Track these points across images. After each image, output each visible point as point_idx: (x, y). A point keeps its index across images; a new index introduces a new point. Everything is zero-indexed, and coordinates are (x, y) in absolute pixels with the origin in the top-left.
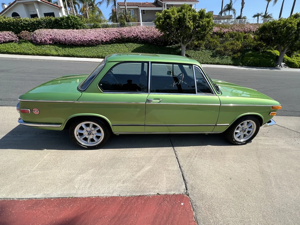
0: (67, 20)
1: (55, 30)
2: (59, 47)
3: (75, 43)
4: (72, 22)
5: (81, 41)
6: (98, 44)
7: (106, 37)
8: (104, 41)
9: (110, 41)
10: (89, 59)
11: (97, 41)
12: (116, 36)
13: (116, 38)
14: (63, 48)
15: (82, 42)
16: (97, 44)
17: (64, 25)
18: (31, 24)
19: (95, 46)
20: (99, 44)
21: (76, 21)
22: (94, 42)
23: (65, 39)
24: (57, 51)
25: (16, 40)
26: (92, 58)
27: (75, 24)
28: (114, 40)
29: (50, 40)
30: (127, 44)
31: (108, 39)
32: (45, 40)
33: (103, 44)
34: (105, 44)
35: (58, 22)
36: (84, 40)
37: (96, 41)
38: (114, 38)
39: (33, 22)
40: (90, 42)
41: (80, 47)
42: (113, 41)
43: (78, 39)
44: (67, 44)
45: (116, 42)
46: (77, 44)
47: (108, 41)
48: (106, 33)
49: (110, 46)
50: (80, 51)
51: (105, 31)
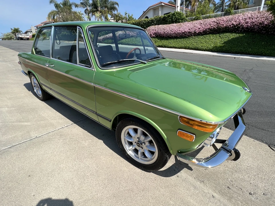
0: (172, 16)
1: (160, 26)
2: (158, 39)
3: (170, 35)
4: (176, 17)
5: (176, 33)
6: (190, 35)
7: (200, 29)
8: (197, 32)
9: (204, 32)
10: (177, 49)
11: (190, 32)
12: (211, 27)
13: (211, 28)
14: (160, 40)
15: (176, 34)
16: (189, 36)
17: (169, 21)
18: (147, 22)
19: (187, 38)
20: (192, 35)
21: (179, 16)
22: (187, 34)
23: (164, 32)
24: (156, 42)
25: (135, 36)
26: (180, 48)
27: (178, 19)
28: (209, 31)
29: (155, 33)
30: (222, 35)
31: (202, 30)
32: (151, 34)
33: (195, 35)
34: (197, 36)
35: (166, 18)
36: (178, 32)
37: (189, 32)
38: (209, 29)
39: (148, 21)
40: (183, 34)
41: (174, 39)
42: (207, 32)
43: (173, 32)
44: (165, 37)
45: (210, 33)
46: (172, 36)
47: (201, 32)
48: (202, 24)
49: (202, 37)
50: (172, 42)
51: (202, 22)
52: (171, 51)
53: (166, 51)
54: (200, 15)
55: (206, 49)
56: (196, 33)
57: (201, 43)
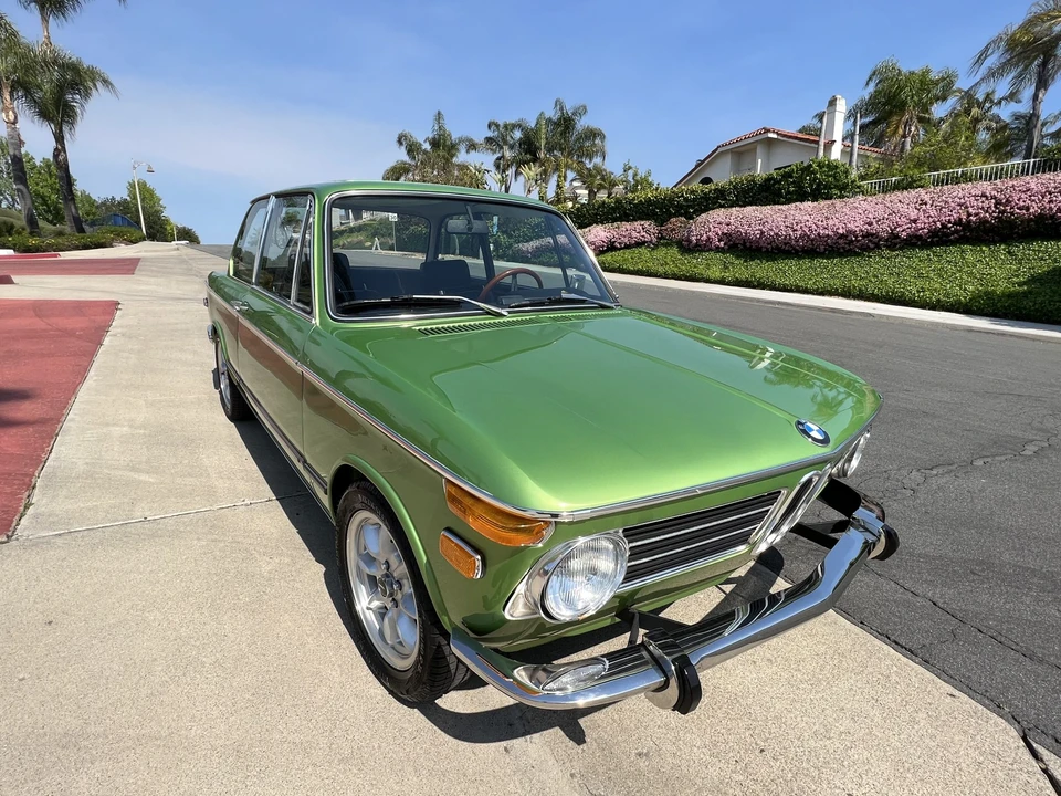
0: (801, 177)
1: (749, 208)
2: (738, 257)
3: (786, 244)
4: (816, 178)
5: (808, 237)
6: (872, 246)
7: (915, 221)
8: (904, 235)
9: (934, 233)
10: (810, 296)
11: (872, 235)
12: (969, 215)
13: (969, 222)
14: (745, 261)
15: (812, 240)
16: (865, 248)
17: (789, 192)
18: (701, 198)
19: (857, 255)
20: (878, 246)
21: (831, 176)
22: (860, 241)
23: (762, 233)
24: (728, 268)
25: (651, 242)
26: (822, 294)
27: (825, 186)
28: (956, 231)
29: (726, 236)
30: (1020, 249)
31: (923, 226)
32: (709, 237)
33: (892, 247)
34: (901, 249)
35: (774, 184)
36: (819, 234)
37: (867, 235)
38: (959, 222)
39: (705, 194)
40: (841, 241)
41: (800, 258)
42: (948, 235)
43: (799, 233)
44: (764, 250)
45: (961, 237)
46: (794, 249)
47: (921, 236)
48: (926, 204)
49: (923, 254)
50: (791, 269)
51: (927, 198)
52: (779, 303)
53: (759, 301)
54: (924, 172)
55: (939, 300)
56: (899, 237)
57: (920, 276)
